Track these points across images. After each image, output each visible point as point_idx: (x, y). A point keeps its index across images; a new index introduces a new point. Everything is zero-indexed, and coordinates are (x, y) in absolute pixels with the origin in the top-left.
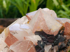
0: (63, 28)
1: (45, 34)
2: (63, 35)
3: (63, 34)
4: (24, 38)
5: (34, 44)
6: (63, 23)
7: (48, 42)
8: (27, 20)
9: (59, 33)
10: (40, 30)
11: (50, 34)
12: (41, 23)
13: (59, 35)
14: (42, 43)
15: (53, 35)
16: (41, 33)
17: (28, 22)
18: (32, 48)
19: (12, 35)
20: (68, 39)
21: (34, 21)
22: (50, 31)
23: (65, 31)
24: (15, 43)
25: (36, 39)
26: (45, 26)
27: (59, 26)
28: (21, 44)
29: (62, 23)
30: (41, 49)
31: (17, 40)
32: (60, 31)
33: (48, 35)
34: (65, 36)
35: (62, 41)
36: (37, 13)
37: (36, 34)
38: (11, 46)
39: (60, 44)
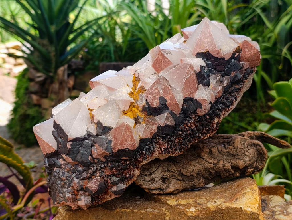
0: (238, 50)
1: (212, 57)
2: (239, 61)
3: (239, 59)
4: (181, 60)
5: (195, 70)
6: (240, 42)
7: (215, 69)
8: (183, 39)
9: (233, 57)
10: (204, 51)
11: (219, 56)
12: (206, 41)
13: (233, 60)
14: (206, 71)
15: (223, 59)
16: (206, 56)
17: (185, 41)
18: (191, 76)
19: (163, 56)
20: (246, 67)
21: (193, 41)
22: (219, 52)
23: (242, 54)
24: (167, 68)
25: (199, 63)
26: (213, 44)
27: (234, 46)
28: (177, 70)
29: (238, 43)
30: (204, 78)
31: (170, 63)
32: (234, 53)
33: (217, 59)
34: (241, 63)
35: (236, 70)
36: (198, 27)
37: (196, 57)
38: (161, 72)
39: (233, 74)
